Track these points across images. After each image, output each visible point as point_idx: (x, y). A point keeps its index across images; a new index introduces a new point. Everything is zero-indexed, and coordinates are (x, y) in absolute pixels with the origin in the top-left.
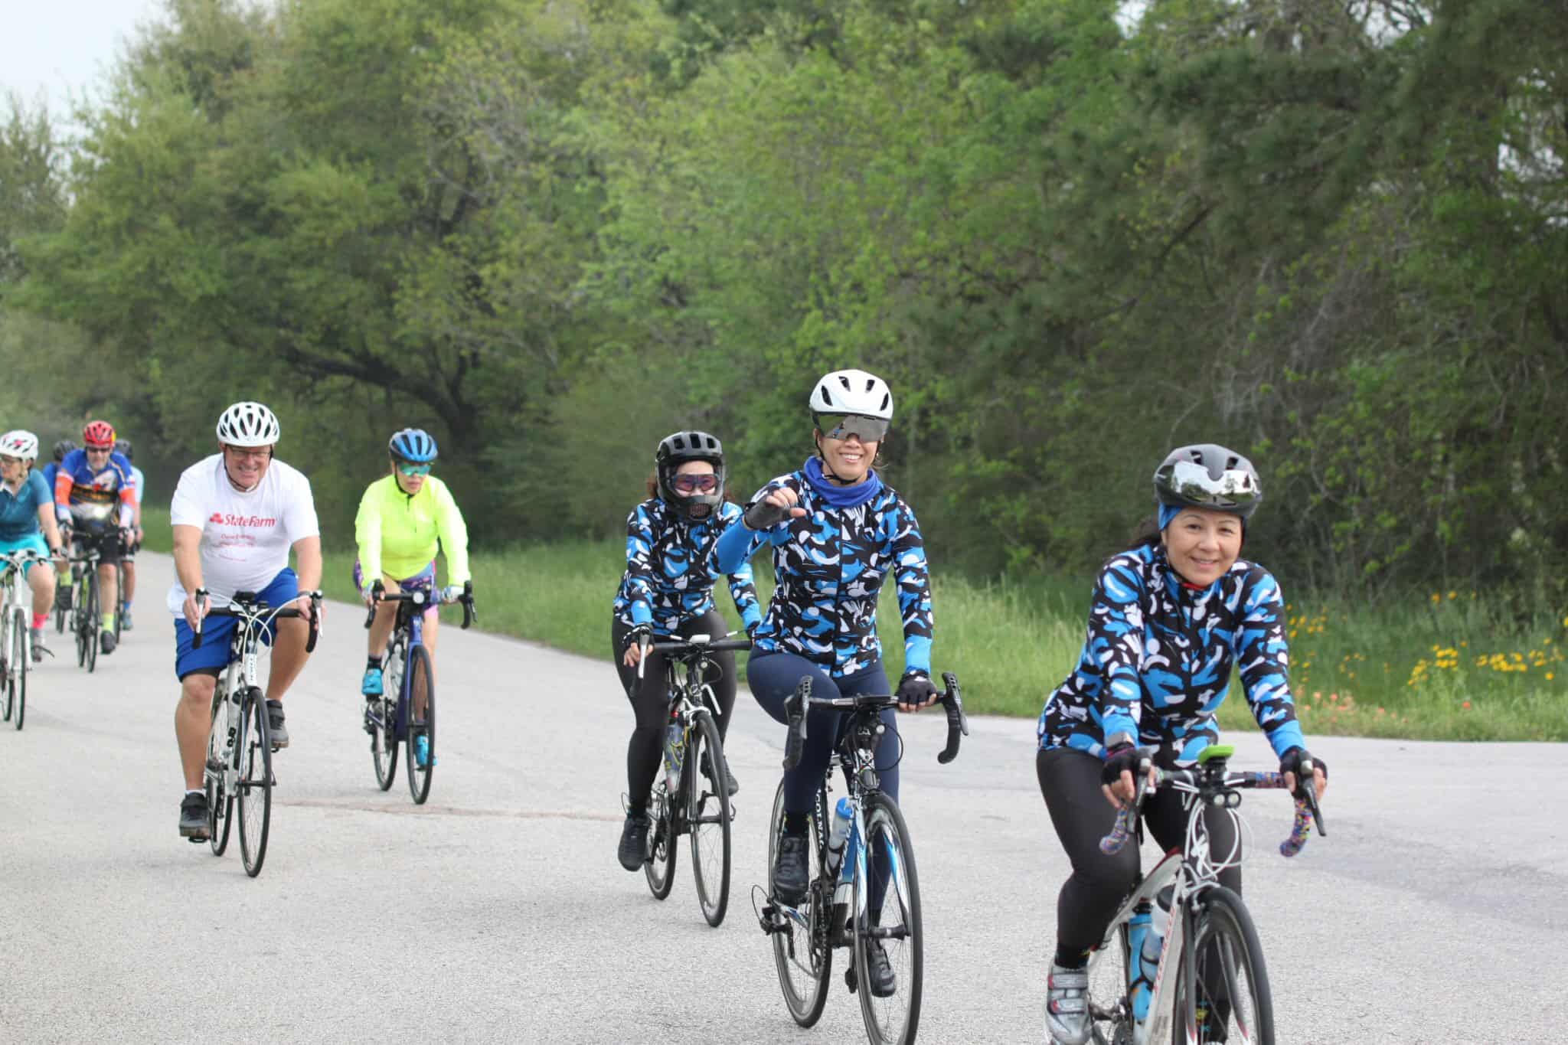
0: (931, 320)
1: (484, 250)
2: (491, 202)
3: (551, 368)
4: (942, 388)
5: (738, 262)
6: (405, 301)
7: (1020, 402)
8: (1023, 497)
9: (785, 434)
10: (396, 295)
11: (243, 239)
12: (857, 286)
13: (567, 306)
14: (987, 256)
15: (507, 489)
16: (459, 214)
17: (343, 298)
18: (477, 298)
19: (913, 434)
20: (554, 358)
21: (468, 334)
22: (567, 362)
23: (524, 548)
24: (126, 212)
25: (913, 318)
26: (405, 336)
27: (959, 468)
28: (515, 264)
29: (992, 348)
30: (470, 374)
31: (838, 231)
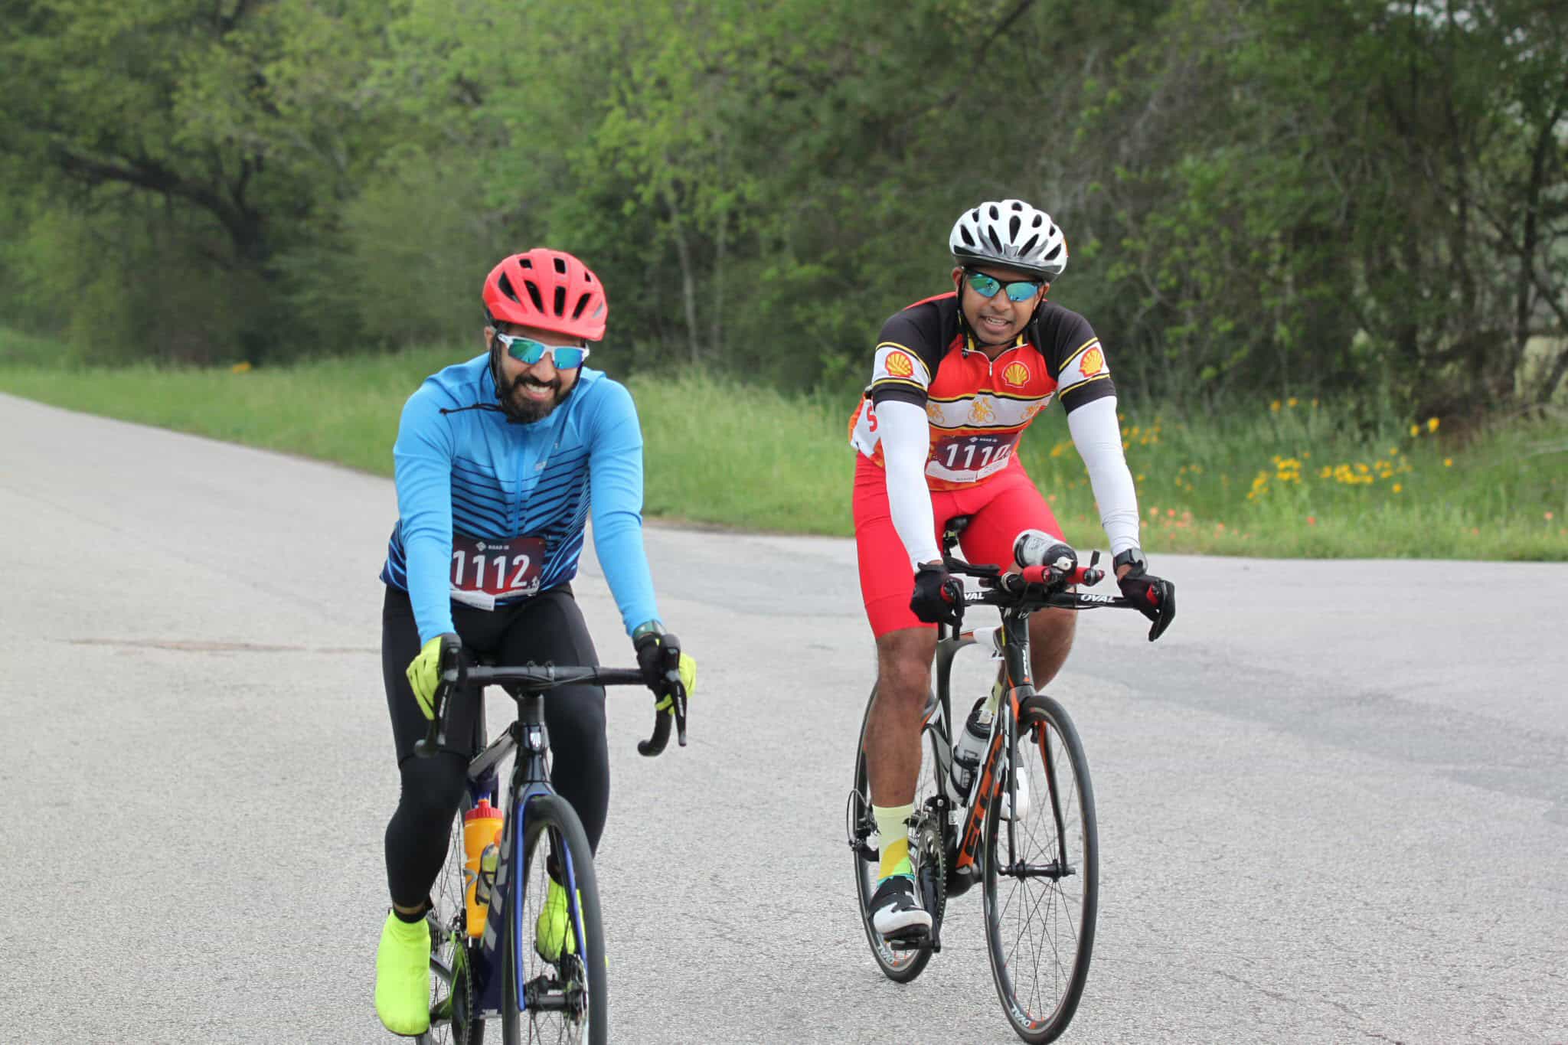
0: (741, 119)
1: (267, 46)
3: (340, 171)
4: (752, 189)
5: (536, 58)
6: (185, 103)
7: (834, 203)
8: (839, 303)
9: (588, 238)
10: (175, 96)
11: (13, 38)
12: (662, 83)
13: (356, 105)
14: (798, 50)
15: (296, 299)
16: (240, 10)
17: (119, 99)
18: (261, 98)
19: (721, 236)
20: (342, 159)
21: (252, 137)
22: (356, 166)
23: (314, 360)
25: (722, 115)
26: (185, 140)
27: (770, 273)
28: (301, 62)
29: (805, 146)
30: (254, 178)
31: (640, 25)
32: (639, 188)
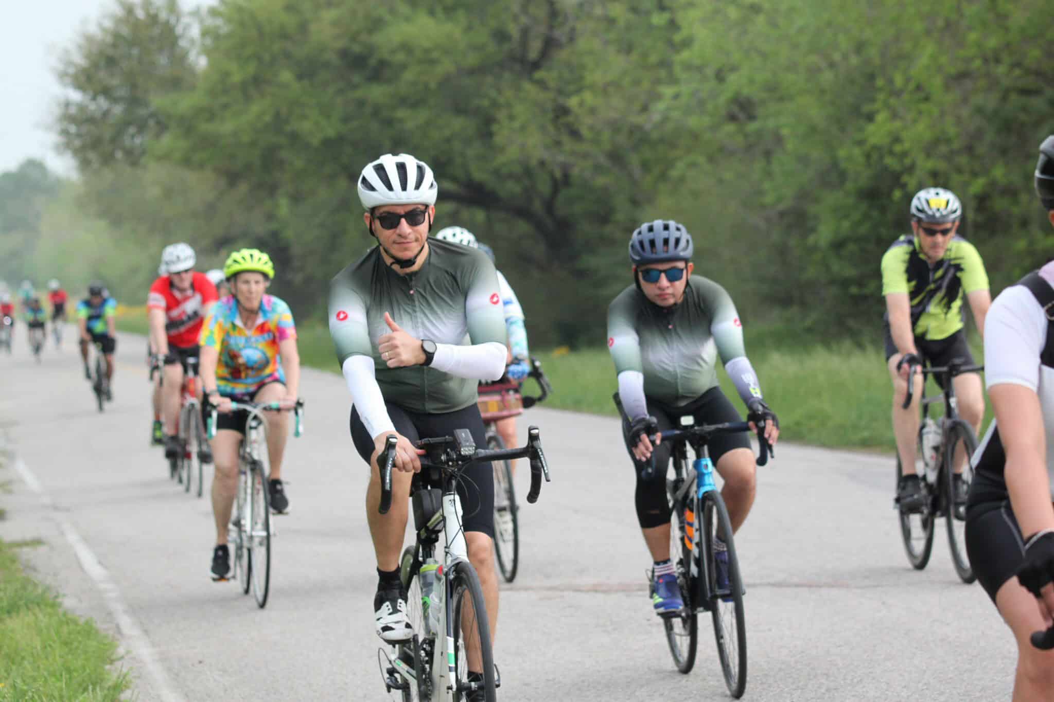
0: (995, 112)
1: (569, 82)
2: (572, 39)
3: (635, 183)
4: (999, 172)
5: (804, 76)
6: (502, 133)
10: (495, 128)
11: (355, 87)
12: (920, 88)
13: (648, 127)
14: (1034, 54)
16: (544, 53)
17: (447, 133)
18: (566, 125)
20: (637, 172)
21: (561, 158)
22: (650, 177)
24: (251, 69)
26: (503, 164)
27: (1021, 244)
28: (600, 93)
30: (564, 194)
31: (897, 39)
32: (905, 178)
